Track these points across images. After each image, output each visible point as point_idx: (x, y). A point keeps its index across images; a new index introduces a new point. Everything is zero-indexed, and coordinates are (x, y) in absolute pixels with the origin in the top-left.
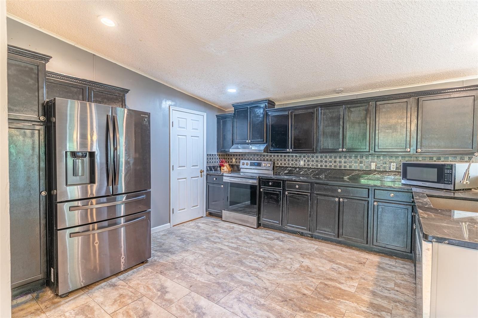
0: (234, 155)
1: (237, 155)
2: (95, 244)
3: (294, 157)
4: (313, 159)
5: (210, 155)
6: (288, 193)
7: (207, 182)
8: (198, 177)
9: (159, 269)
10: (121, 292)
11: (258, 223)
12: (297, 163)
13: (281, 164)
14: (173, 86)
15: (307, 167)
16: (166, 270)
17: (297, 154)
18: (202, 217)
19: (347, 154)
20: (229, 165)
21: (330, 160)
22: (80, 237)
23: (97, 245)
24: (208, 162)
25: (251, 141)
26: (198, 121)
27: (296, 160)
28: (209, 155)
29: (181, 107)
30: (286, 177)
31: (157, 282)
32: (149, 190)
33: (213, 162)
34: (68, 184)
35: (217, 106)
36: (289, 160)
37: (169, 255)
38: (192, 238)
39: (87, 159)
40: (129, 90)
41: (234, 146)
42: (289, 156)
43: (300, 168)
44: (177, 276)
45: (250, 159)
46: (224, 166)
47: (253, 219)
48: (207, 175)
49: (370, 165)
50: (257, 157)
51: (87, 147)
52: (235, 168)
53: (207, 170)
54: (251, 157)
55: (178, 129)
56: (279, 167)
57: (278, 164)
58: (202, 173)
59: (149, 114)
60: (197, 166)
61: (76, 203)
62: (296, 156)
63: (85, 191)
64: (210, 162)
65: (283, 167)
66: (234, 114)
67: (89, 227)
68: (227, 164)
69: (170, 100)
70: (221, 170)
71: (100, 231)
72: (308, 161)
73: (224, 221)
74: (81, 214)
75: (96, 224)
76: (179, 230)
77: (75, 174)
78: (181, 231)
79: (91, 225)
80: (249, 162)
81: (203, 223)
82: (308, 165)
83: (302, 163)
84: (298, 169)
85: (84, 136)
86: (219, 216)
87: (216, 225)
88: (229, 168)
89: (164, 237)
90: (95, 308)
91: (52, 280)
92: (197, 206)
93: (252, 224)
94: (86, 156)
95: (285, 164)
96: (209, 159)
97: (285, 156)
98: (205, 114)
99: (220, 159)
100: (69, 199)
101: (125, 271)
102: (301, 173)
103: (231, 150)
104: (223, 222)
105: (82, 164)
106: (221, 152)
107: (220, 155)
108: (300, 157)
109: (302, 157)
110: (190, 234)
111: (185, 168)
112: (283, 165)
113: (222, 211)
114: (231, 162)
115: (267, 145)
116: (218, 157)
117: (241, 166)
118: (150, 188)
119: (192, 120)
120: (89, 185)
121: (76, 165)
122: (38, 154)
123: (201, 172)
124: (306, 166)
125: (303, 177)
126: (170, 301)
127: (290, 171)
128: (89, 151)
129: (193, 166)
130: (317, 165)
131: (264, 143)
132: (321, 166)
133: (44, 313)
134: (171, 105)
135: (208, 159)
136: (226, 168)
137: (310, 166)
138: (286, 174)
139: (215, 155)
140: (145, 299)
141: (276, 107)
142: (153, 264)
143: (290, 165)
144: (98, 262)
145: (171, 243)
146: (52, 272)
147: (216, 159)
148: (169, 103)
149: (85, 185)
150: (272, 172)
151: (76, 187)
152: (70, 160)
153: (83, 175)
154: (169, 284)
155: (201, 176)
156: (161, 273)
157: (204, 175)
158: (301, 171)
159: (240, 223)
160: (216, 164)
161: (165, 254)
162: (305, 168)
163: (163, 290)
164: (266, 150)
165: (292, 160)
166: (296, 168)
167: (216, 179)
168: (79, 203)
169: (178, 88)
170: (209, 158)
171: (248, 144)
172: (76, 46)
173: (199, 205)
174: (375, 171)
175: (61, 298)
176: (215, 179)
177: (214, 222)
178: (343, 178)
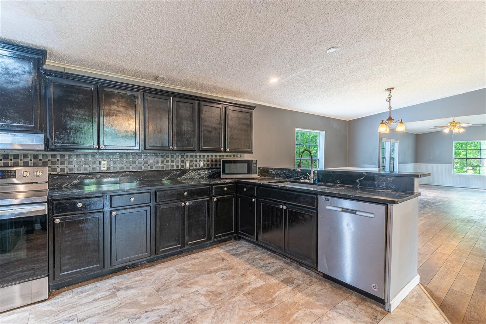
19: (164, 153)
49: (185, 164)
56: (60, 175)
65: (68, 174)
95: (70, 170)
112: (67, 171)
166: (93, 174)
178: (162, 180)
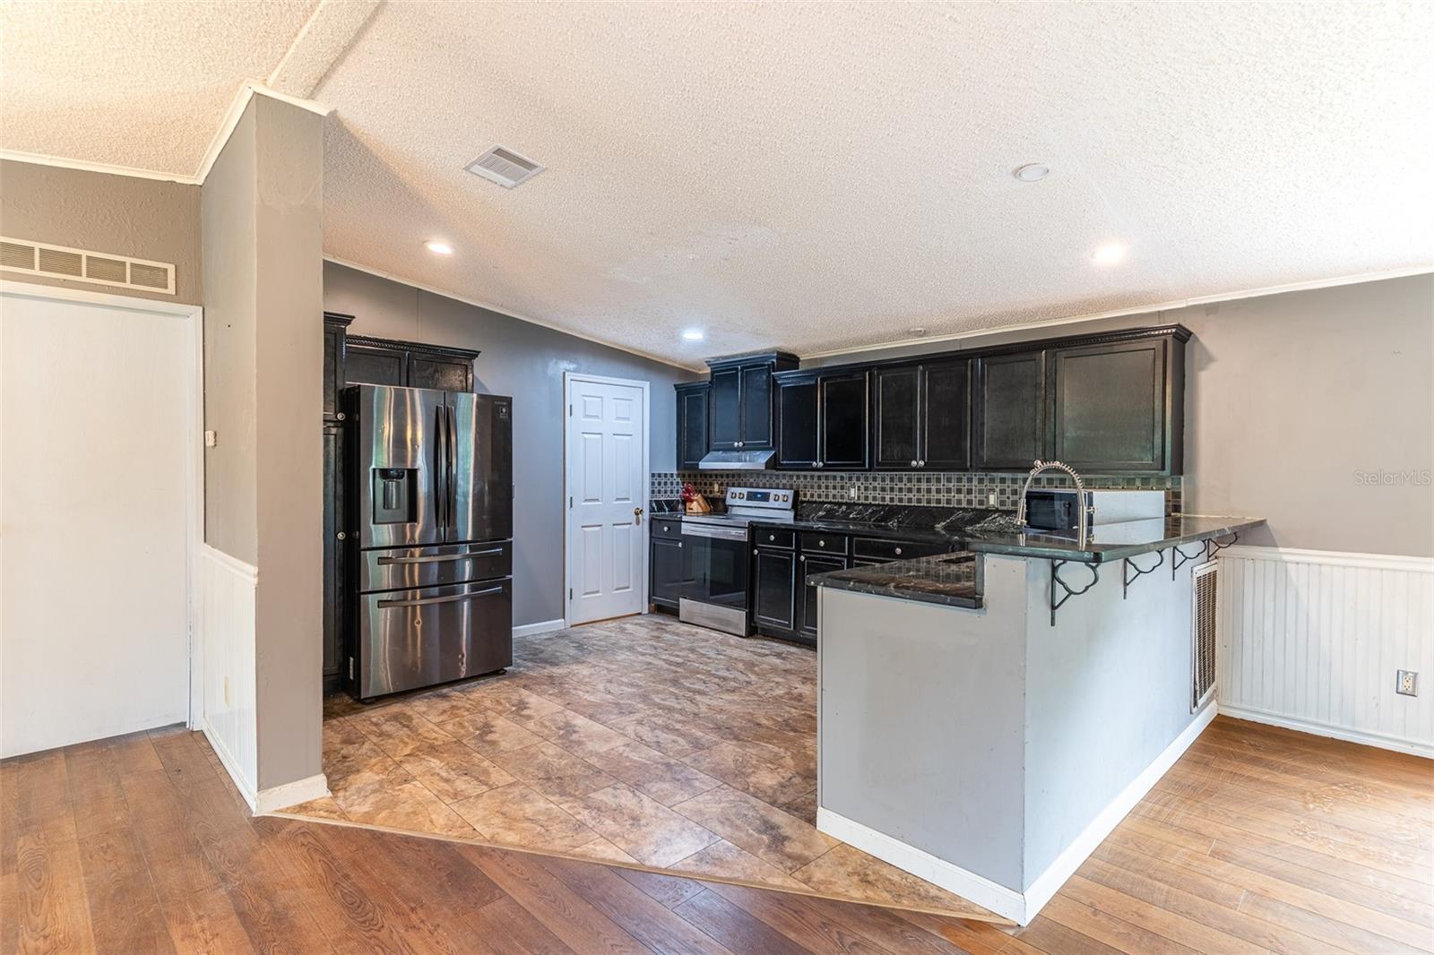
0: (716, 476)
1: (722, 476)
2: (417, 625)
3: (838, 479)
4: (876, 484)
5: (659, 475)
6: (806, 558)
7: (651, 537)
8: (630, 524)
9: (523, 682)
10: (455, 703)
11: (750, 626)
12: (843, 492)
13: (812, 496)
14: (570, 330)
15: (864, 502)
16: (534, 684)
17: (843, 474)
18: (640, 614)
20: (706, 499)
21: (909, 485)
22: (389, 609)
23: (419, 627)
24: (653, 492)
25: (744, 444)
26: (631, 400)
27: (842, 488)
28: (656, 476)
29: (589, 373)
30: (820, 525)
31: (515, 698)
32: (509, 540)
33: (666, 492)
34: (377, 521)
35: (676, 365)
36: (827, 487)
37: (548, 666)
38: (601, 646)
39: (405, 481)
40: (479, 352)
41: (713, 454)
42: (827, 478)
43: (850, 505)
44: (550, 692)
45: (748, 485)
46: (692, 501)
47: (738, 617)
48: (652, 520)
49: (987, 497)
50: (764, 481)
51: (405, 462)
52: (717, 506)
53: (652, 510)
54: (752, 480)
55: (584, 419)
56: (808, 502)
57: (805, 495)
58: (640, 516)
59: (508, 401)
60: (628, 499)
61: (384, 553)
62: (842, 478)
63: (400, 534)
64: (659, 492)
65: (815, 502)
66: (710, 383)
67: (407, 594)
68: (697, 497)
69: (564, 359)
70: (685, 510)
71: (424, 602)
72: (866, 489)
73: (684, 622)
74: (394, 570)
75: (418, 591)
76: (580, 633)
77: (386, 504)
78: (584, 635)
79: (410, 592)
80: (745, 491)
81: (636, 624)
82: (866, 498)
83: (853, 493)
84: (844, 508)
85: (399, 441)
86: (674, 612)
87: (662, 629)
88: (703, 505)
89: (547, 643)
90: (414, 716)
91: (351, 677)
92: (628, 588)
93: (736, 626)
94: (403, 476)
95: (819, 496)
96: (656, 485)
97: (819, 478)
98: (647, 385)
99: (683, 483)
100: (374, 546)
101: (466, 680)
102: (851, 516)
103: (703, 465)
104: (679, 625)
105: (397, 489)
106: (685, 469)
107: (684, 476)
108: (850, 479)
109: (854, 480)
110: (600, 640)
111: (600, 503)
112: (816, 498)
113: (678, 601)
114: (711, 492)
115: (775, 453)
116: (679, 480)
117: (729, 501)
118: (511, 536)
119: (615, 399)
120: (408, 525)
121: (388, 490)
122: (333, 473)
123: (637, 514)
124: (862, 501)
125: (854, 525)
126: (529, 717)
127: (828, 511)
128: (409, 467)
129: (618, 499)
130: (884, 499)
131: (770, 449)
132: (892, 500)
133: (341, 716)
134: (568, 371)
135: (653, 484)
136: (696, 505)
137: (870, 501)
138: (820, 519)
139: (672, 475)
140: (489, 713)
141: (802, 367)
142: (514, 675)
143: (831, 499)
144: (419, 655)
145: (556, 651)
146: (351, 663)
147: (675, 484)
148: (564, 365)
149: (401, 524)
150: (791, 514)
151: (386, 526)
152: (380, 483)
153: (398, 506)
154: (533, 699)
155: (638, 523)
156: (525, 687)
157: (643, 520)
158: (851, 513)
159: (716, 626)
160: (675, 497)
161: (540, 665)
162: (859, 505)
163: (522, 705)
164: (773, 464)
165: (835, 488)
166: (840, 504)
167: (669, 529)
168: (390, 553)
169: (583, 333)
170: (656, 482)
171: (738, 450)
172: (389, 278)
173: (631, 586)
174: (997, 510)
175: (364, 703)
176: (666, 529)
177: (660, 624)
178: (934, 527)
